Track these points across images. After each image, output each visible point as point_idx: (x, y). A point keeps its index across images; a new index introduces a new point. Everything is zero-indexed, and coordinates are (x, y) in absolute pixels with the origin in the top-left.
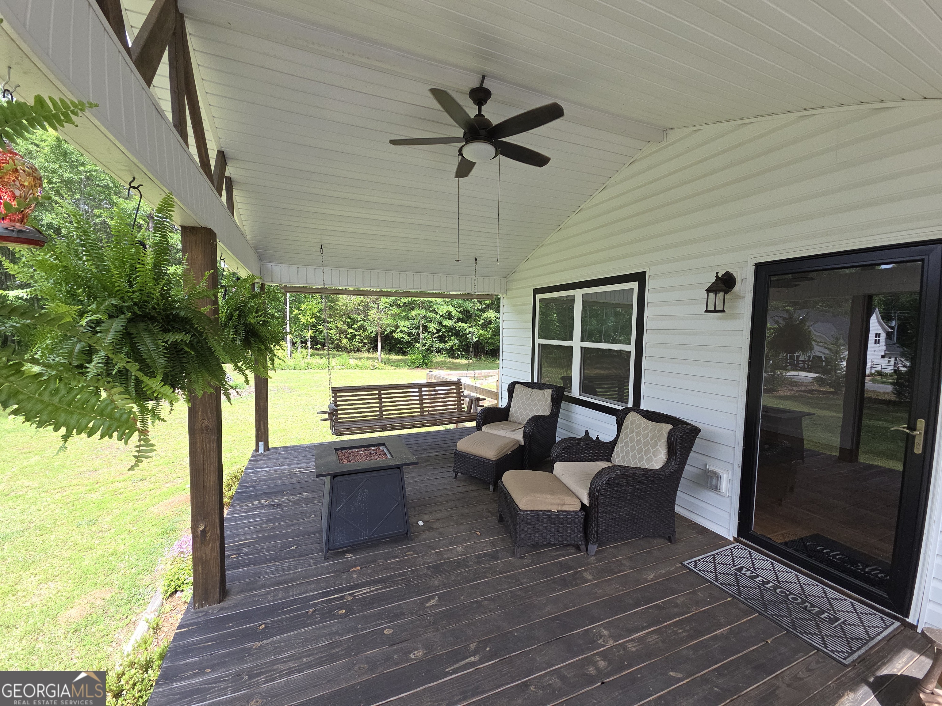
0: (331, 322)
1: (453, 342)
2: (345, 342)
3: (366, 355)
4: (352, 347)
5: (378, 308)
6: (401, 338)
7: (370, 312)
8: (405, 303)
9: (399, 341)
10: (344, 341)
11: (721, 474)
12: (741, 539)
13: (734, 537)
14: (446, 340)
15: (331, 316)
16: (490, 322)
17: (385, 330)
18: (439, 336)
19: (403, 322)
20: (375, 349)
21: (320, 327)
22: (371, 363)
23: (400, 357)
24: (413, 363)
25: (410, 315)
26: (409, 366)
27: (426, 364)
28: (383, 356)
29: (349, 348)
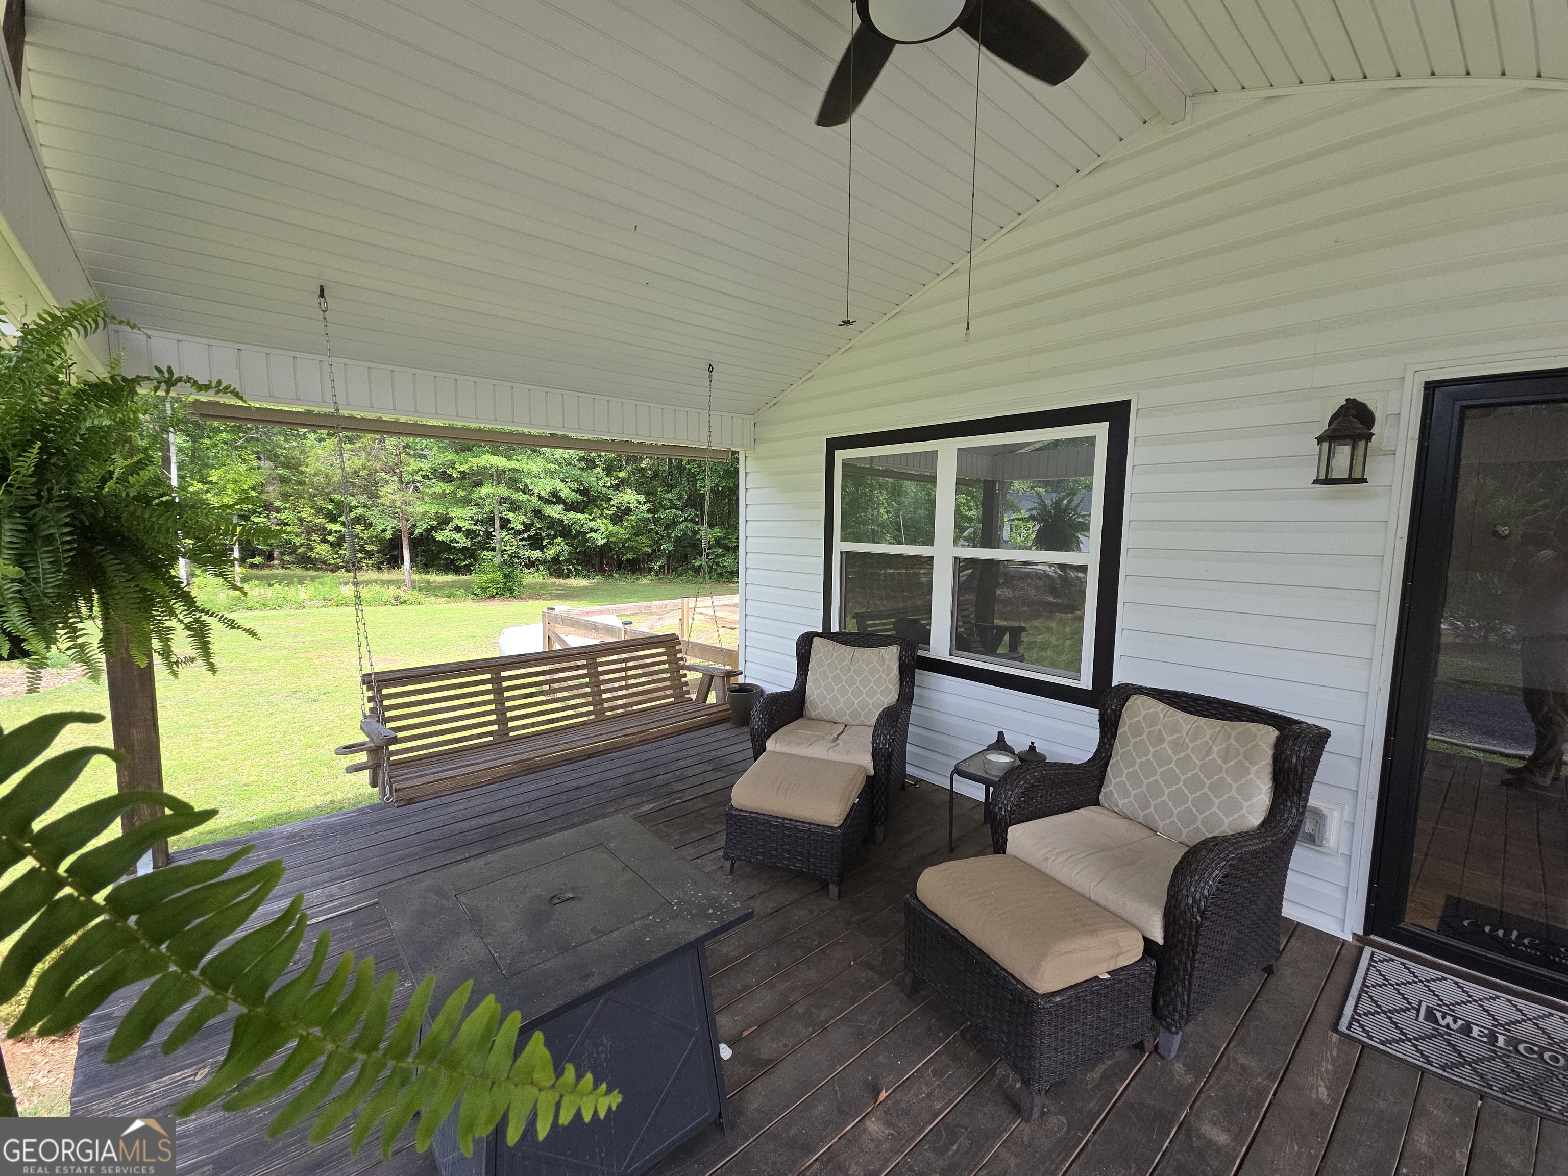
0: (286, 508)
1: (559, 548)
2: (322, 550)
3: (374, 575)
4: (339, 561)
5: (401, 482)
6: (451, 541)
7: (384, 490)
8: (462, 473)
9: (446, 547)
10: (319, 547)
11: (1325, 811)
12: (1373, 937)
13: (1354, 934)
14: (544, 543)
15: (285, 496)
16: (628, 510)
17: (414, 526)
18: (529, 536)
19: (460, 510)
20: (395, 561)
21: (256, 520)
22: (392, 591)
23: (451, 577)
24: (484, 590)
25: (474, 496)
26: (476, 595)
27: (511, 591)
28: (416, 577)
29: (333, 562)
